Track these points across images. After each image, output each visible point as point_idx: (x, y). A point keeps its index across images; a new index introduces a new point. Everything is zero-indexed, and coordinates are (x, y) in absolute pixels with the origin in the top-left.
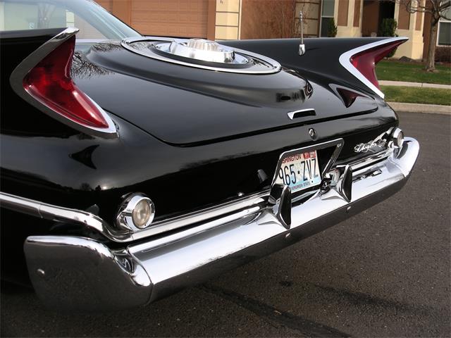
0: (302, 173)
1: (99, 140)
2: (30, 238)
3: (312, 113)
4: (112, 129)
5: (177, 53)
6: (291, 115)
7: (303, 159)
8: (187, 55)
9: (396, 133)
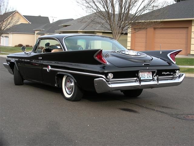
0: (147, 76)
1: (106, 65)
3: (149, 64)
4: (108, 64)
5: (126, 53)
6: (143, 65)
7: (147, 73)
8: (128, 54)
9: (177, 72)
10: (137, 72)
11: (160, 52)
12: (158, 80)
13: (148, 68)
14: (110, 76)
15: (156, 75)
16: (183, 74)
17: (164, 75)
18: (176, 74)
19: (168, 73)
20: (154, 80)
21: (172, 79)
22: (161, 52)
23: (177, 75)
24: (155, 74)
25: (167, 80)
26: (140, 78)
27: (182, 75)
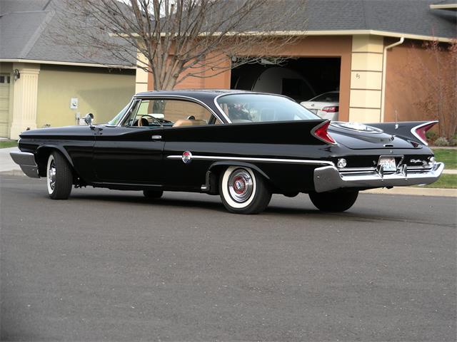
1: (333, 146)
2: (316, 169)
3: (392, 146)
4: (336, 143)
6: (384, 146)
7: (389, 161)
9: (432, 159)
10: (377, 158)
11: (395, 126)
12: (407, 172)
13: (391, 151)
14: (342, 162)
15: (403, 163)
16: (438, 163)
17: (413, 164)
18: (430, 163)
19: (418, 161)
20: (399, 173)
21: (421, 172)
22: (397, 126)
23: (431, 165)
24: (400, 163)
25: (415, 172)
26: (382, 168)
27: (439, 165)
